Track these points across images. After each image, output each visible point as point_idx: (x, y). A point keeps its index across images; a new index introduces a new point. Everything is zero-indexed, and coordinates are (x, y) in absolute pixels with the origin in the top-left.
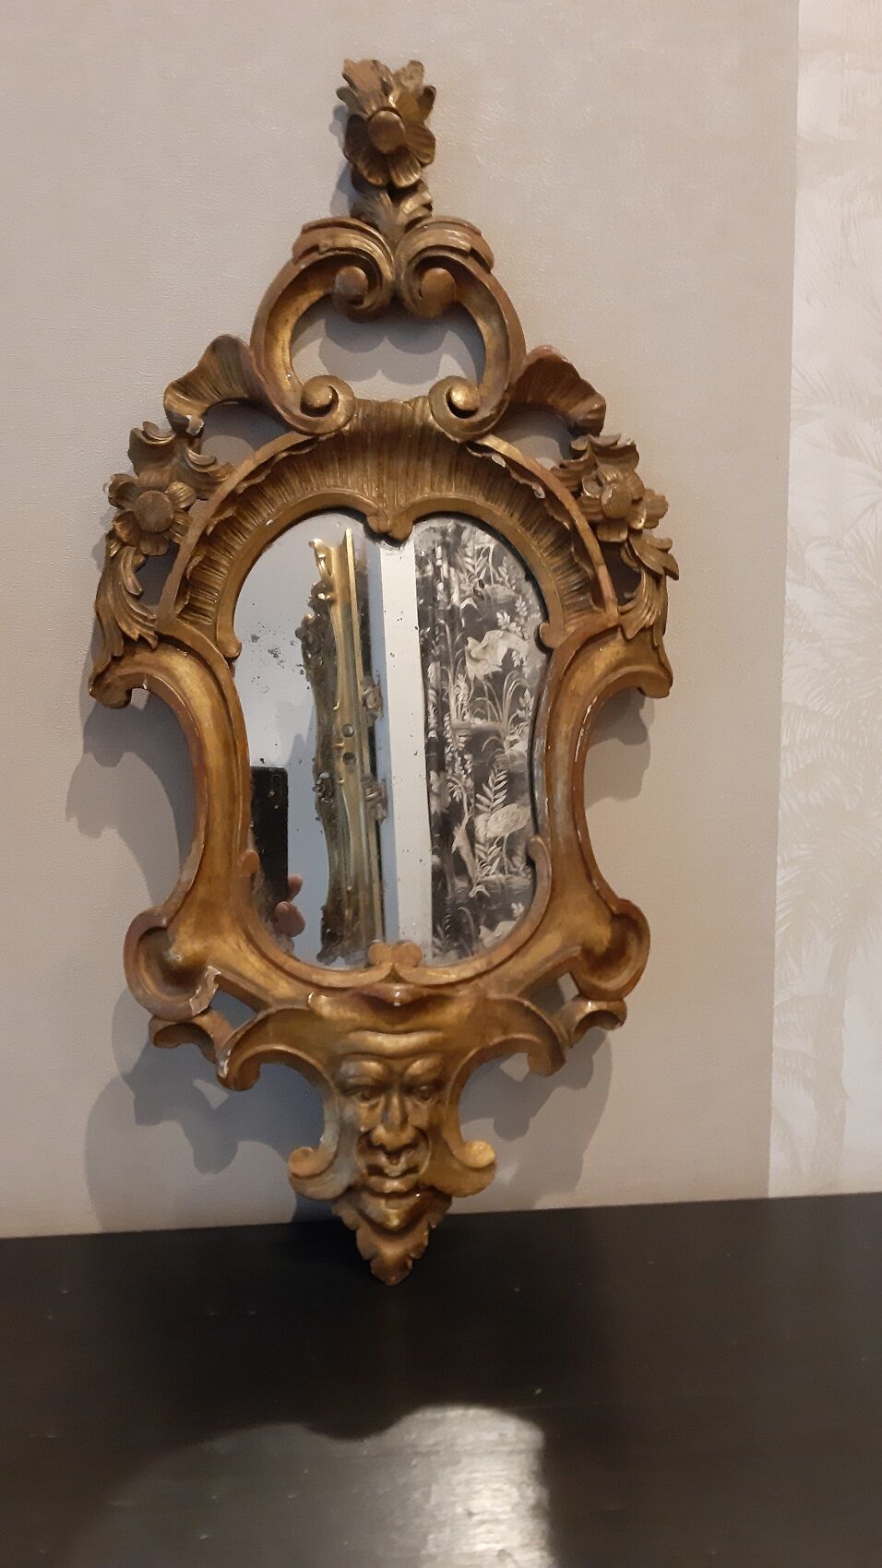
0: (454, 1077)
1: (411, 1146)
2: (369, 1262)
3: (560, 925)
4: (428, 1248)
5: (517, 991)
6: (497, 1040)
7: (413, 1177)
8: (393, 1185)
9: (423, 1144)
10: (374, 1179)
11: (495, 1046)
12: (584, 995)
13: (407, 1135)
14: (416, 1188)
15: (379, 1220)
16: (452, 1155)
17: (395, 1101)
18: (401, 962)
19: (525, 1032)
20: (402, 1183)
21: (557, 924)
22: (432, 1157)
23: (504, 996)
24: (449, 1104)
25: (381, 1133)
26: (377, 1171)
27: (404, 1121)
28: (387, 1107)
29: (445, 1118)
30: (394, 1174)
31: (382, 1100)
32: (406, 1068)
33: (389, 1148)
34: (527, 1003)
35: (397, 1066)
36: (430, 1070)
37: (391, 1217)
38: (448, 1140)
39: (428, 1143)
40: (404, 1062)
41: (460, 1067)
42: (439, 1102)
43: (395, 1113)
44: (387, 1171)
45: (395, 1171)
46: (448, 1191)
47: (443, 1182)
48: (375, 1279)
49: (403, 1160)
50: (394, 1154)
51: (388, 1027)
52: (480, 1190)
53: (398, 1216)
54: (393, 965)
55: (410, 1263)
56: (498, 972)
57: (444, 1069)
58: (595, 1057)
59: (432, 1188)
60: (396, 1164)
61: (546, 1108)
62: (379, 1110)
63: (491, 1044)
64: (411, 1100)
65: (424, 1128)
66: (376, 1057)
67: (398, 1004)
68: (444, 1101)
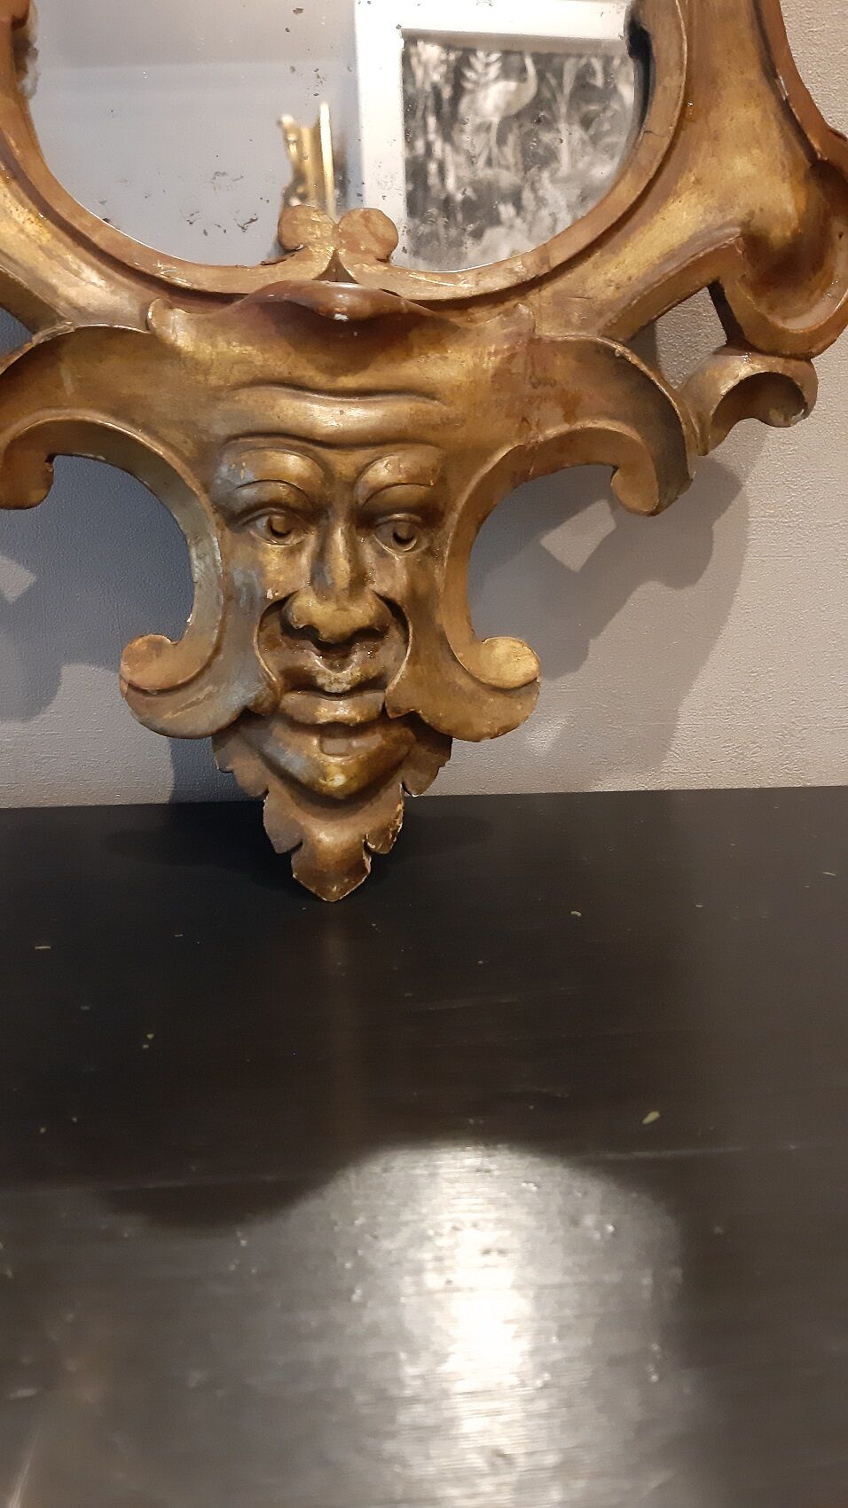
0: (462, 501)
1: (369, 634)
2: (287, 856)
3: (698, 181)
4: (401, 836)
5: (601, 323)
6: (551, 432)
7: (374, 699)
8: (343, 710)
9: (395, 634)
10: (292, 700)
11: (548, 443)
12: (738, 340)
13: (362, 613)
14: (382, 719)
15: (304, 777)
16: (455, 659)
17: (339, 539)
18: (353, 247)
19: (612, 417)
20: (354, 706)
21: (693, 179)
22: (414, 660)
23: (572, 335)
24: (452, 554)
25: (310, 607)
26: (303, 682)
27: (359, 580)
28: (321, 555)
29: (441, 588)
30: (335, 688)
31: (312, 540)
32: (361, 469)
33: (324, 635)
34: (619, 348)
35: (344, 463)
36: (413, 480)
37: (332, 769)
38: (446, 628)
39: (406, 629)
40: (359, 457)
41: (474, 483)
42: (430, 552)
43: (341, 566)
44: (320, 680)
45: (337, 681)
46: (444, 726)
47: (437, 712)
48: (298, 890)
49: (355, 657)
50: (337, 648)
51: (321, 380)
52: (506, 730)
53: (344, 770)
54: (335, 254)
55: (368, 862)
56: (560, 284)
57: (442, 480)
58: (717, 526)
59: (412, 720)
60: (342, 668)
61: (618, 625)
62: (304, 560)
63: (541, 438)
64: (372, 542)
65: (398, 599)
66: (297, 443)
67: (344, 318)
68: (442, 553)
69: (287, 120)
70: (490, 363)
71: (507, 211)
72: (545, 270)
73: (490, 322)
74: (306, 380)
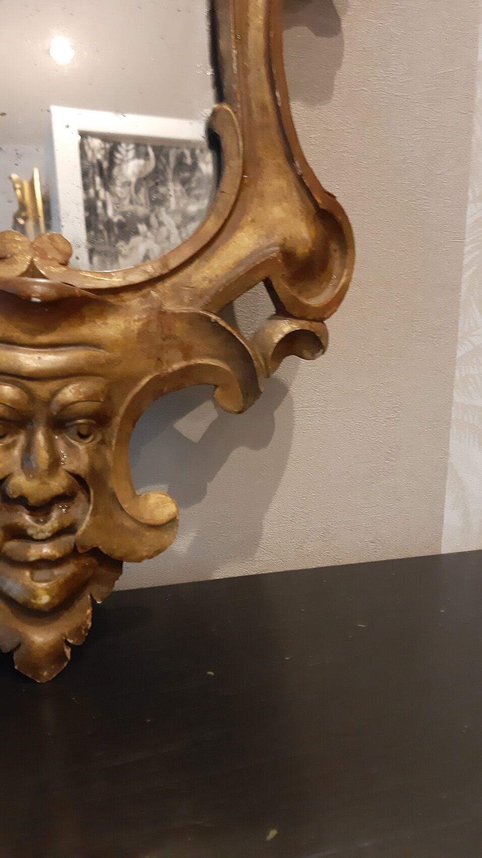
0: (122, 410)
1: (65, 498)
3: (253, 221)
4: (90, 631)
5: (201, 302)
6: (176, 366)
8: (46, 550)
9: (81, 496)
11: (175, 373)
12: (282, 311)
13: (58, 484)
14: (74, 553)
15: (20, 599)
16: (122, 509)
17: (40, 437)
18: (43, 256)
19: (212, 357)
21: (250, 219)
22: (95, 513)
23: (184, 309)
24: (118, 443)
28: (28, 449)
30: (41, 536)
31: (21, 439)
32: (54, 394)
33: (32, 501)
34: (214, 317)
36: (89, 398)
37: (40, 592)
38: (116, 490)
39: (89, 493)
40: (52, 385)
41: (129, 398)
42: (102, 442)
43: (42, 456)
44: (30, 532)
45: (42, 531)
46: (117, 554)
47: (111, 545)
50: (41, 509)
51: (25, 338)
53: (48, 591)
54: (32, 262)
55: (68, 651)
56: (175, 279)
57: (109, 398)
59: (95, 552)
60: (45, 522)
62: (16, 452)
63: (170, 370)
64: (63, 438)
65: (82, 474)
66: (9, 378)
67: (38, 300)
68: (110, 442)
69: (15, 176)
70: (136, 326)
71: (142, 228)
72: (165, 271)
73: (134, 301)
74: (15, 339)
